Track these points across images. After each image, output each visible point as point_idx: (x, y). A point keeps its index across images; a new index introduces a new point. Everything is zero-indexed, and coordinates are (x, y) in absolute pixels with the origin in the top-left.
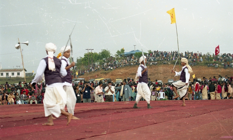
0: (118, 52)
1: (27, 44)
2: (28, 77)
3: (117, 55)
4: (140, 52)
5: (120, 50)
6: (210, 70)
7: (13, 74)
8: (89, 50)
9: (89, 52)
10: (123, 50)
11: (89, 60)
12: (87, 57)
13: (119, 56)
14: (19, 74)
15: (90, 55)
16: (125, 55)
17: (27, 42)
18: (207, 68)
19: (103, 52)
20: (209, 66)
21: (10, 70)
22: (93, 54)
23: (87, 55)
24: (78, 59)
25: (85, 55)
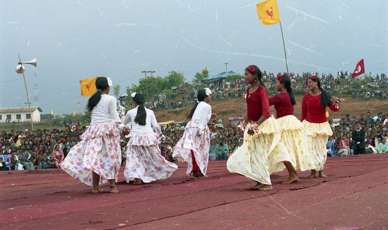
0: (198, 75)
1: (35, 64)
2: (45, 122)
3: (197, 81)
4: (235, 74)
5: (201, 72)
6: (356, 103)
7: (19, 117)
8: (147, 73)
9: (148, 77)
10: (205, 73)
11: (149, 90)
12: (144, 85)
13: (199, 81)
14: (29, 116)
15: (150, 82)
16: (209, 80)
17: (34, 61)
18: (350, 100)
19: (171, 76)
20: (354, 97)
21: (13, 111)
22: (154, 79)
23: (145, 82)
24: (130, 88)
25: (140, 82)
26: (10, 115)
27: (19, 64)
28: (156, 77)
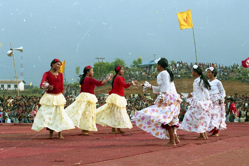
0: (135, 62)
1: (21, 51)
2: (28, 91)
3: (134, 66)
5: (136, 60)
6: (245, 86)
7: (9, 86)
8: (99, 59)
9: (100, 62)
10: (140, 61)
11: (100, 71)
12: (96, 68)
14: (16, 86)
16: (142, 66)
17: (21, 48)
18: (240, 84)
19: (116, 62)
20: (242, 82)
21: (5, 82)
22: (104, 63)
23: (98, 65)
25: (94, 65)
26: (4, 85)
27: (11, 50)
28: (105, 62)
